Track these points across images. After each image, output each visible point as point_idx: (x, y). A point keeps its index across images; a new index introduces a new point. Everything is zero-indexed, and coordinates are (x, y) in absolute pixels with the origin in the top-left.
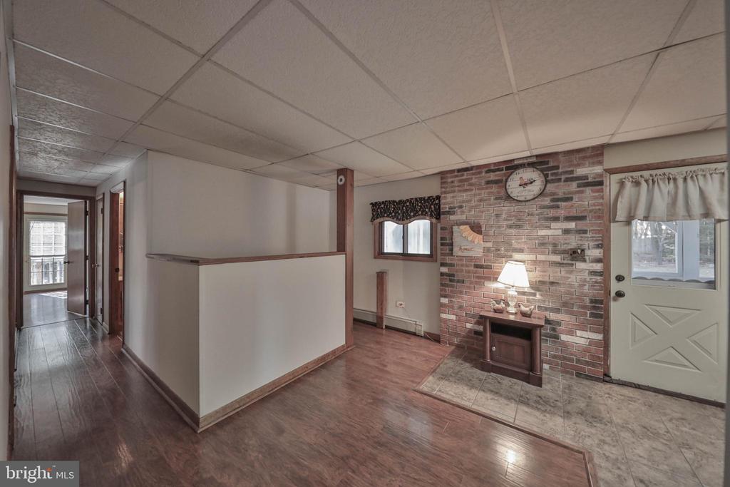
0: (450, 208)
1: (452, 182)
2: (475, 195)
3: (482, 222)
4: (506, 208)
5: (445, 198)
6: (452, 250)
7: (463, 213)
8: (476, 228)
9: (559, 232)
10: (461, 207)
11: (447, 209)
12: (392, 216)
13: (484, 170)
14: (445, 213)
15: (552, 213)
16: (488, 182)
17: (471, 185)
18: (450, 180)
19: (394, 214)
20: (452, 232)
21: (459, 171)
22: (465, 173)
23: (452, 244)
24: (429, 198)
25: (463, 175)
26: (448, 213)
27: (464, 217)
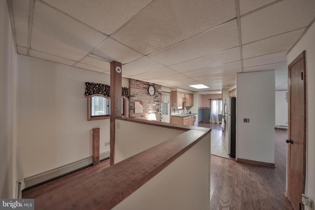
0: (134, 94)
1: (134, 84)
2: (141, 91)
3: (143, 101)
4: (148, 97)
5: (132, 90)
6: (134, 111)
7: (137, 97)
8: (141, 103)
9: (156, 105)
10: (137, 95)
11: (132, 95)
12: (104, 94)
13: (143, 83)
14: (131, 96)
15: (155, 100)
16: (144, 88)
17: (139, 87)
18: (133, 83)
19: (105, 93)
20: (134, 104)
21: (136, 80)
22: (138, 82)
23: (134, 109)
24: (125, 88)
25: (137, 83)
26: (133, 96)
27: (137, 99)
